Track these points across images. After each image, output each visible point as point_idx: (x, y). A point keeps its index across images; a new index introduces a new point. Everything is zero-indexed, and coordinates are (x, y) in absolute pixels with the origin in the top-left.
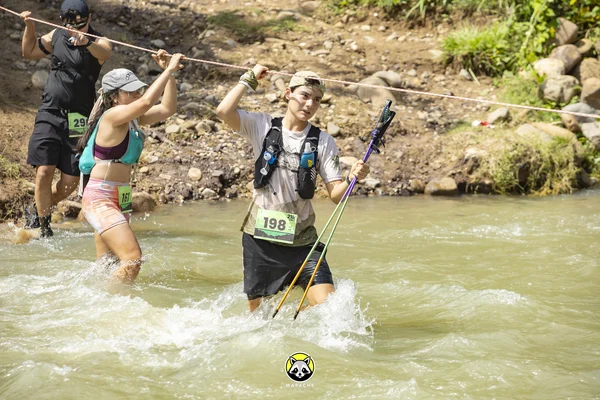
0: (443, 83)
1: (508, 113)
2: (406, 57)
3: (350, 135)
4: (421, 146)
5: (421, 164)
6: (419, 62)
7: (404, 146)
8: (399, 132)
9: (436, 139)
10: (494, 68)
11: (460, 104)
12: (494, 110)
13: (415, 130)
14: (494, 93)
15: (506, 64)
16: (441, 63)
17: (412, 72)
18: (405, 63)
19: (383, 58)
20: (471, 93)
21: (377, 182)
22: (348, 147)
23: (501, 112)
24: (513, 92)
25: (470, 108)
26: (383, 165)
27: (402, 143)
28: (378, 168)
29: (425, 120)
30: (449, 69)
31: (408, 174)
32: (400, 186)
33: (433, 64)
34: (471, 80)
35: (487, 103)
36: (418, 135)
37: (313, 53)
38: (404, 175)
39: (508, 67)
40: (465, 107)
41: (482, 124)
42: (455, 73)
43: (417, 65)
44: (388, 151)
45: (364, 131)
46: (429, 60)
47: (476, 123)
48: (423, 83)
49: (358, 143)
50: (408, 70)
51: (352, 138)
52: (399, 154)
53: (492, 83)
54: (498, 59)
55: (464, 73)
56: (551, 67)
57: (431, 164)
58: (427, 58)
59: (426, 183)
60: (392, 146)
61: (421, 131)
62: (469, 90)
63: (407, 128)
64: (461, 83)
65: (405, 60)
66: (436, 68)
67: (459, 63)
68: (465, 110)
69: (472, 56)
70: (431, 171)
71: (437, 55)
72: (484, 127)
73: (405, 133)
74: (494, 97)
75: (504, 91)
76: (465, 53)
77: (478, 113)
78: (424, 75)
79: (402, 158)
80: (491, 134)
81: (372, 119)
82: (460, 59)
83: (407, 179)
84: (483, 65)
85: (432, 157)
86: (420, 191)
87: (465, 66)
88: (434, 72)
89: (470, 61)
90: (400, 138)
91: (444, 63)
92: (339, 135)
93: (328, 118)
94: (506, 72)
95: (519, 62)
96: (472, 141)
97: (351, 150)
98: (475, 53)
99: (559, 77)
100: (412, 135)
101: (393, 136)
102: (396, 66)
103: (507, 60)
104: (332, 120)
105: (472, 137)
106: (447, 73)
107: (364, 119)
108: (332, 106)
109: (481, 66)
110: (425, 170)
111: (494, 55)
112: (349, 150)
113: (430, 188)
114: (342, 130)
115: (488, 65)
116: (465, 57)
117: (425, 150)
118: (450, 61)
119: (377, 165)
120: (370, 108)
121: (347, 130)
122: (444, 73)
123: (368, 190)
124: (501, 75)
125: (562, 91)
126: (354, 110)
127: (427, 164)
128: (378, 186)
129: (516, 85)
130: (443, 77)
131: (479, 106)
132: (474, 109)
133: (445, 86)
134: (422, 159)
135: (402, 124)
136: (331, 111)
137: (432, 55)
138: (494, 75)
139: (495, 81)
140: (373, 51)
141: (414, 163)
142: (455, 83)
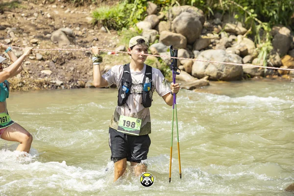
0: (93, 34)
1: (125, 48)
2: (75, 21)
3: (48, 59)
4: (83, 64)
5: (83, 73)
6: (81, 23)
7: (75, 65)
8: (72, 58)
9: (90, 61)
10: (118, 26)
11: (101, 43)
12: (118, 47)
13: (80, 57)
14: (118, 38)
15: (123, 24)
16: (92, 24)
17: (78, 28)
18: (74, 24)
19: (63, 21)
20: (107, 38)
21: (62, 82)
22: (47, 65)
23: (122, 47)
24: (127, 38)
25: (106, 46)
26: (64, 74)
27: (73, 63)
28: (62, 76)
29: (85, 52)
30: (96, 27)
31: (77, 78)
32: (73, 84)
33: (88, 24)
34: (107, 32)
35: (114, 43)
36: (81, 59)
37: (28, 19)
38: (74, 79)
39: (124, 26)
40: (104, 45)
41: (112, 54)
42: (99, 29)
43: (80, 25)
44: (67, 67)
45: (55, 57)
46: (86, 23)
47: (109, 53)
48: (83, 34)
49: (51, 64)
50: (76, 27)
51: (48, 61)
52: (72, 69)
53: (117, 34)
54: (119, 22)
55: (103, 28)
56: (145, 25)
57: (88, 73)
58: (85, 21)
59: (86, 83)
60: (69, 64)
61: (82, 57)
62: (106, 37)
63: (76, 56)
64: (101, 34)
65: (74, 22)
66: (89, 26)
67: (101, 24)
68: (104, 47)
69: (107, 20)
70: (88, 77)
71: (90, 20)
72: (113, 55)
73: (75, 58)
74: (118, 40)
75: (123, 37)
76: (103, 19)
77: (110, 48)
78: (84, 29)
79: (74, 70)
80: (117, 58)
81: (59, 51)
82: (101, 22)
83: (76, 81)
84: (112, 25)
85: (88, 70)
86: (83, 87)
87: (104, 25)
88: (88, 28)
89: (106, 23)
90: (73, 61)
91: (93, 24)
92: (42, 59)
93: (36, 51)
94: (123, 28)
95: (130, 23)
96: (107, 62)
97: (48, 67)
98: (108, 19)
99: (149, 30)
100: (79, 59)
101: (69, 60)
102: (70, 26)
103: (123, 22)
104: (38, 52)
105: (108, 60)
106: (95, 29)
107: (55, 52)
108: (39, 45)
109: (111, 25)
110: (85, 76)
111: (118, 20)
112: (47, 67)
113: (88, 85)
114: (44, 57)
115: (115, 25)
116: (103, 21)
117: (85, 66)
118: (96, 23)
119: (61, 74)
120: (57, 46)
121: (46, 57)
122: (93, 29)
123: (57, 86)
124: (121, 30)
125: (150, 37)
126: (49, 47)
127: (86, 73)
128: (62, 84)
129: (128, 35)
130: (93, 31)
131: (110, 45)
132: (108, 46)
133: (94, 35)
134: (83, 71)
135: (73, 54)
136: (38, 48)
137: (87, 20)
138: (118, 30)
139: (118, 32)
140: (58, 18)
141: (80, 73)
142: (99, 33)
